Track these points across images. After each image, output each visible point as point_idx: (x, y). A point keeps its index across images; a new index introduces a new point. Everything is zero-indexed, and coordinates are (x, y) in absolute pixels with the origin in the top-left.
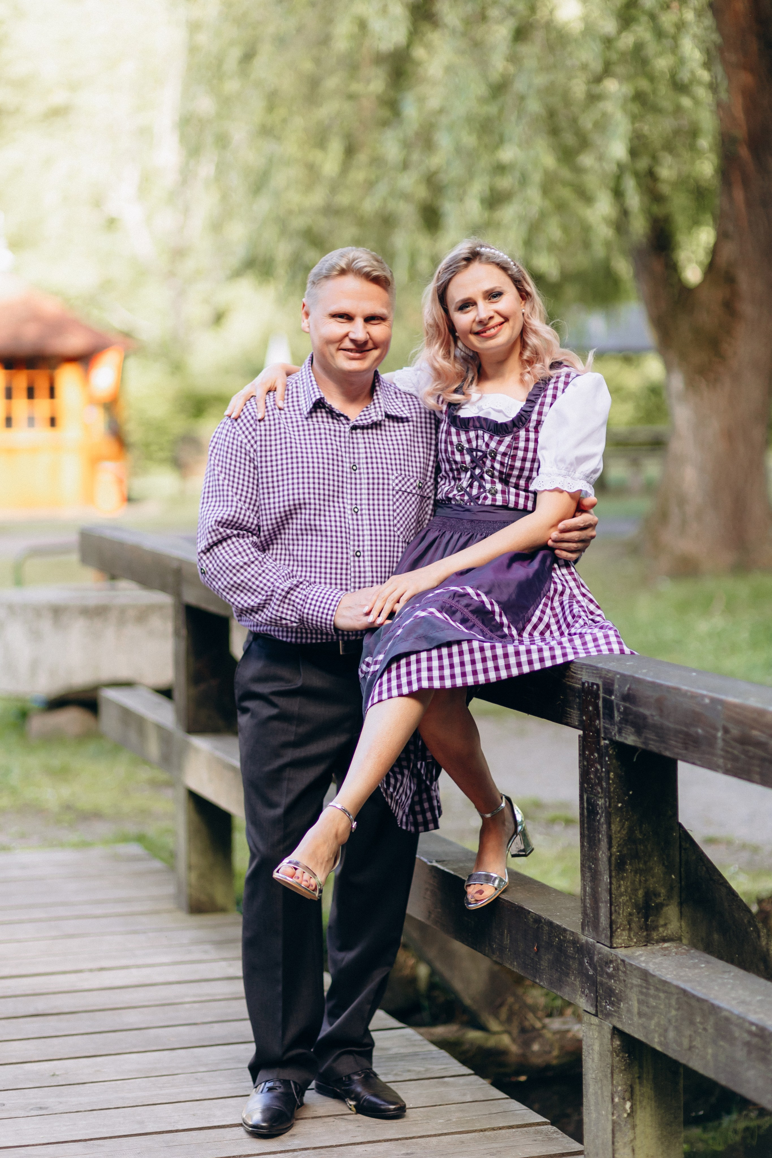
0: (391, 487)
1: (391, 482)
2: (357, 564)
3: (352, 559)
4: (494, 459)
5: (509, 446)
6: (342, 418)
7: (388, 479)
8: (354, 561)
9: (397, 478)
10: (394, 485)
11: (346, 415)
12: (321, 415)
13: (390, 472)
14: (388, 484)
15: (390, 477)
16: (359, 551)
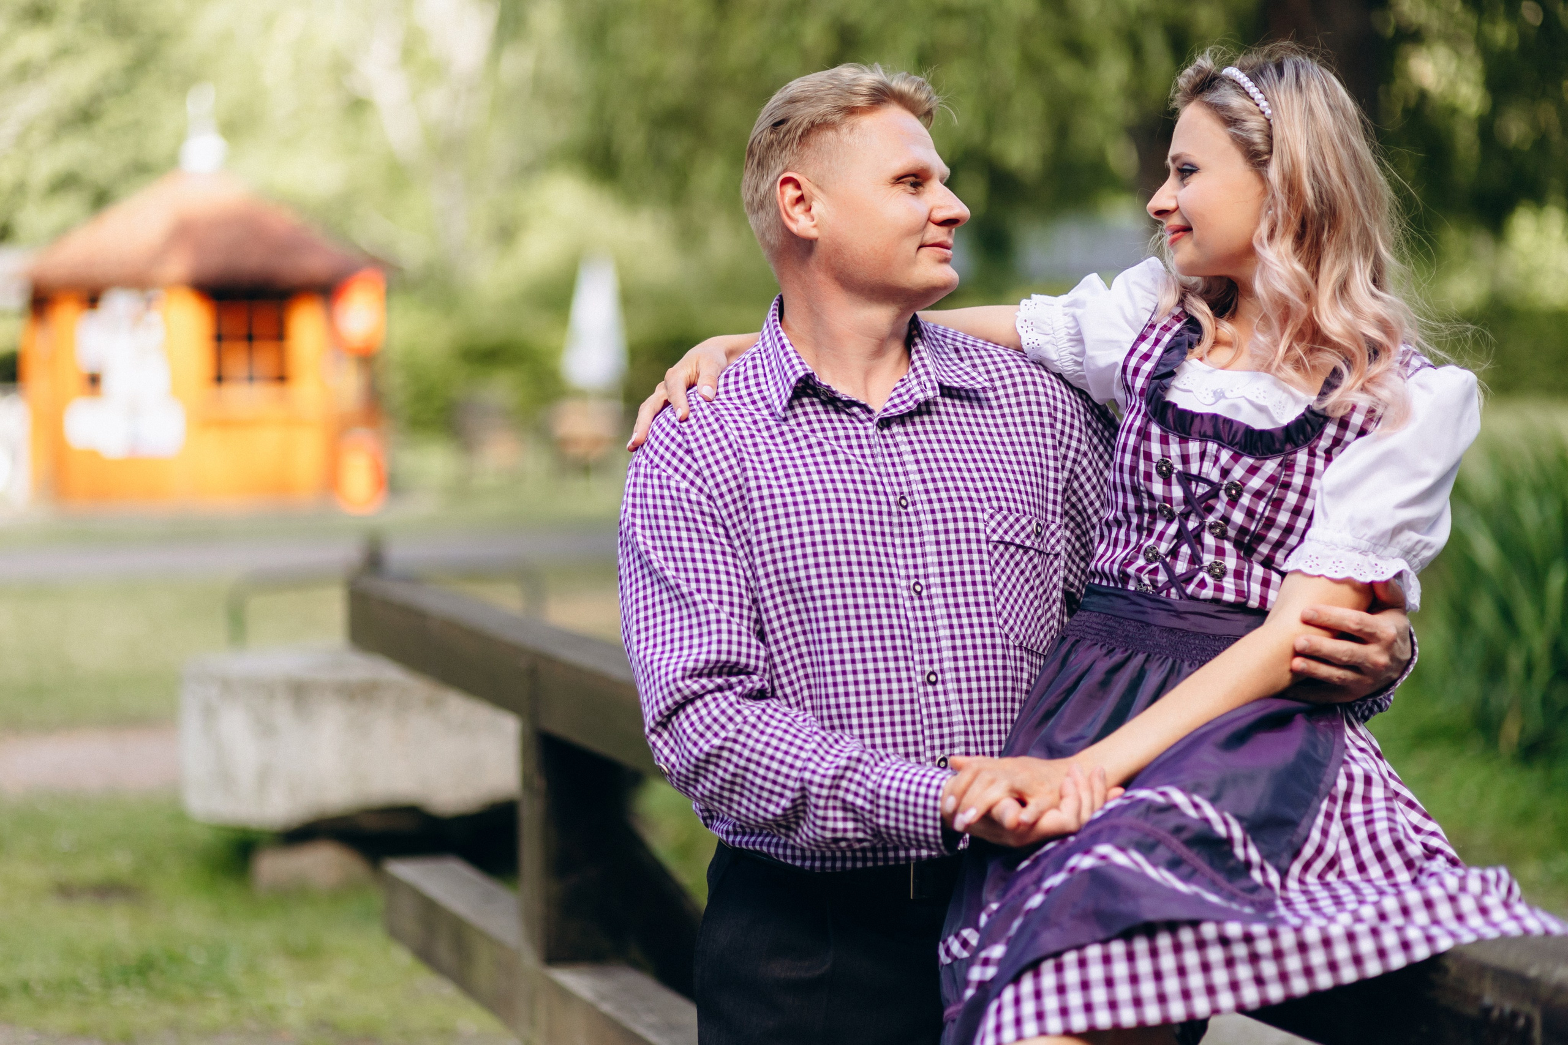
0: (983, 537)
1: (981, 526)
2: (932, 699)
3: (921, 690)
4: (1233, 502)
5: (1272, 480)
6: (856, 410)
7: (976, 520)
8: (926, 694)
9: (992, 517)
10: (988, 531)
11: (862, 402)
12: (809, 407)
13: (977, 505)
14: (977, 531)
15: (979, 515)
16: (933, 673)
